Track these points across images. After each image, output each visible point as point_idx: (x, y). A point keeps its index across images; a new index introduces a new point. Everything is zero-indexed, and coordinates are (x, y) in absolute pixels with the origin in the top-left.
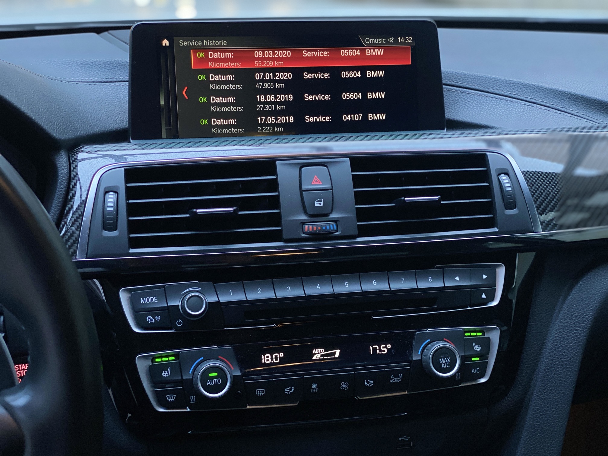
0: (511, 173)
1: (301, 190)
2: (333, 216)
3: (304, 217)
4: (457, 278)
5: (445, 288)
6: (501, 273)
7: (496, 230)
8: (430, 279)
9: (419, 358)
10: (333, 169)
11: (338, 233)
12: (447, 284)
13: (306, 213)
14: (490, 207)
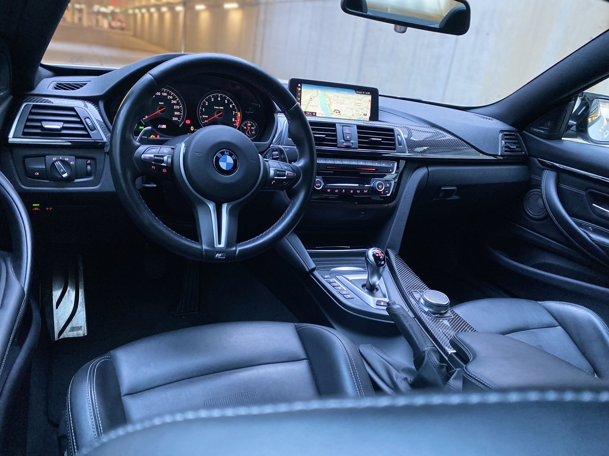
0: (400, 135)
1: (343, 133)
2: (351, 141)
3: (343, 141)
4: (384, 164)
5: (381, 167)
6: (396, 164)
7: (396, 151)
8: (377, 164)
9: (372, 186)
10: (352, 128)
11: (353, 147)
12: (381, 165)
13: (344, 140)
14: (394, 145)
